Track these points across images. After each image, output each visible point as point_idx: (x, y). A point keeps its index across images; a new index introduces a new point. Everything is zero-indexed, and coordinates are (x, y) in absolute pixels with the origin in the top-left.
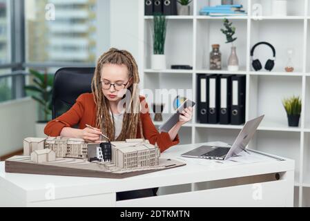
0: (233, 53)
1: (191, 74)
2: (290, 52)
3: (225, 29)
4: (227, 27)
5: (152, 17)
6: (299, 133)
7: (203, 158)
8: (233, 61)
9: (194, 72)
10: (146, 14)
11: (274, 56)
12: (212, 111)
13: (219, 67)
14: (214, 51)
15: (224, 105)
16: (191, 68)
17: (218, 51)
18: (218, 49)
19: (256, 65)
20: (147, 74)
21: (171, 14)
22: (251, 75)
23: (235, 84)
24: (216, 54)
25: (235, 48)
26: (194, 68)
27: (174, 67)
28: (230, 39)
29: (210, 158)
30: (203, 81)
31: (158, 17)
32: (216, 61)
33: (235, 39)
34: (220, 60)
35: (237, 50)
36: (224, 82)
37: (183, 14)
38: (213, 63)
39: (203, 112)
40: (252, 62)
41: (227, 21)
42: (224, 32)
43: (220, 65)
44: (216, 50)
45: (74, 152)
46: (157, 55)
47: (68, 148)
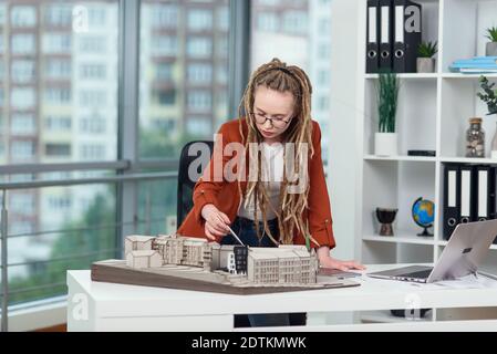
1: (433, 163)
3: (484, 93)
4: (487, 90)
5: (376, 76)
7: (396, 279)
9: (438, 160)
10: (367, 72)
12: (464, 221)
13: (479, 154)
14: (472, 129)
15: (482, 211)
16: (433, 154)
17: (479, 129)
18: (479, 125)
20: (369, 162)
21: (406, 72)
24: (475, 133)
26: (437, 154)
27: (411, 153)
28: (493, 109)
29: (406, 280)
30: (452, 175)
31: (386, 75)
32: (474, 143)
34: (482, 143)
36: (483, 176)
37: (423, 71)
38: (470, 147)
39: (452, 222)
41: (485, 79)
42: (482, 98)
43: (483, 150)
44: (475, 126)
45: (193, 258)
46: (382, 134)
47: (184, 251)
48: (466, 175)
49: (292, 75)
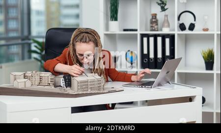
0: (166, 18)
1: (137, 34)
2: (206, 17)
3: (160, 2)
6: (213, 74)
7: (137, 87)
8: (166, 24)
9: (139, 33)
11: (195, 20)
12: (151, 60)
13: (156, 29)
14: (153, 18)
15: (160, 55)
16: (136, 30)
17: (156, 18)
18: (156, 17)
19: (182, 27)
20: (106, 35)
22: (178, 34)
23: (167, 41)
24: (154, 20)
25: (167, 16)
26: (138, 30)
27: (125, 30)
28: (163, 9)
29: (142, 87)
30: (145, 39)
32: (154, 25)
33: (167, 9)
34: (157, 25)
35: (168, 17)
36: (159, 39)
38: (152, 27)
39: (146, 60)
40: (179, 25)
42: (159, 4)
43: (157, 28)
44: (154, 17)
45: (45, 81)
46: (112, 22)
47: (40, 79)
48: (152, 39)
49: (90, 34)
